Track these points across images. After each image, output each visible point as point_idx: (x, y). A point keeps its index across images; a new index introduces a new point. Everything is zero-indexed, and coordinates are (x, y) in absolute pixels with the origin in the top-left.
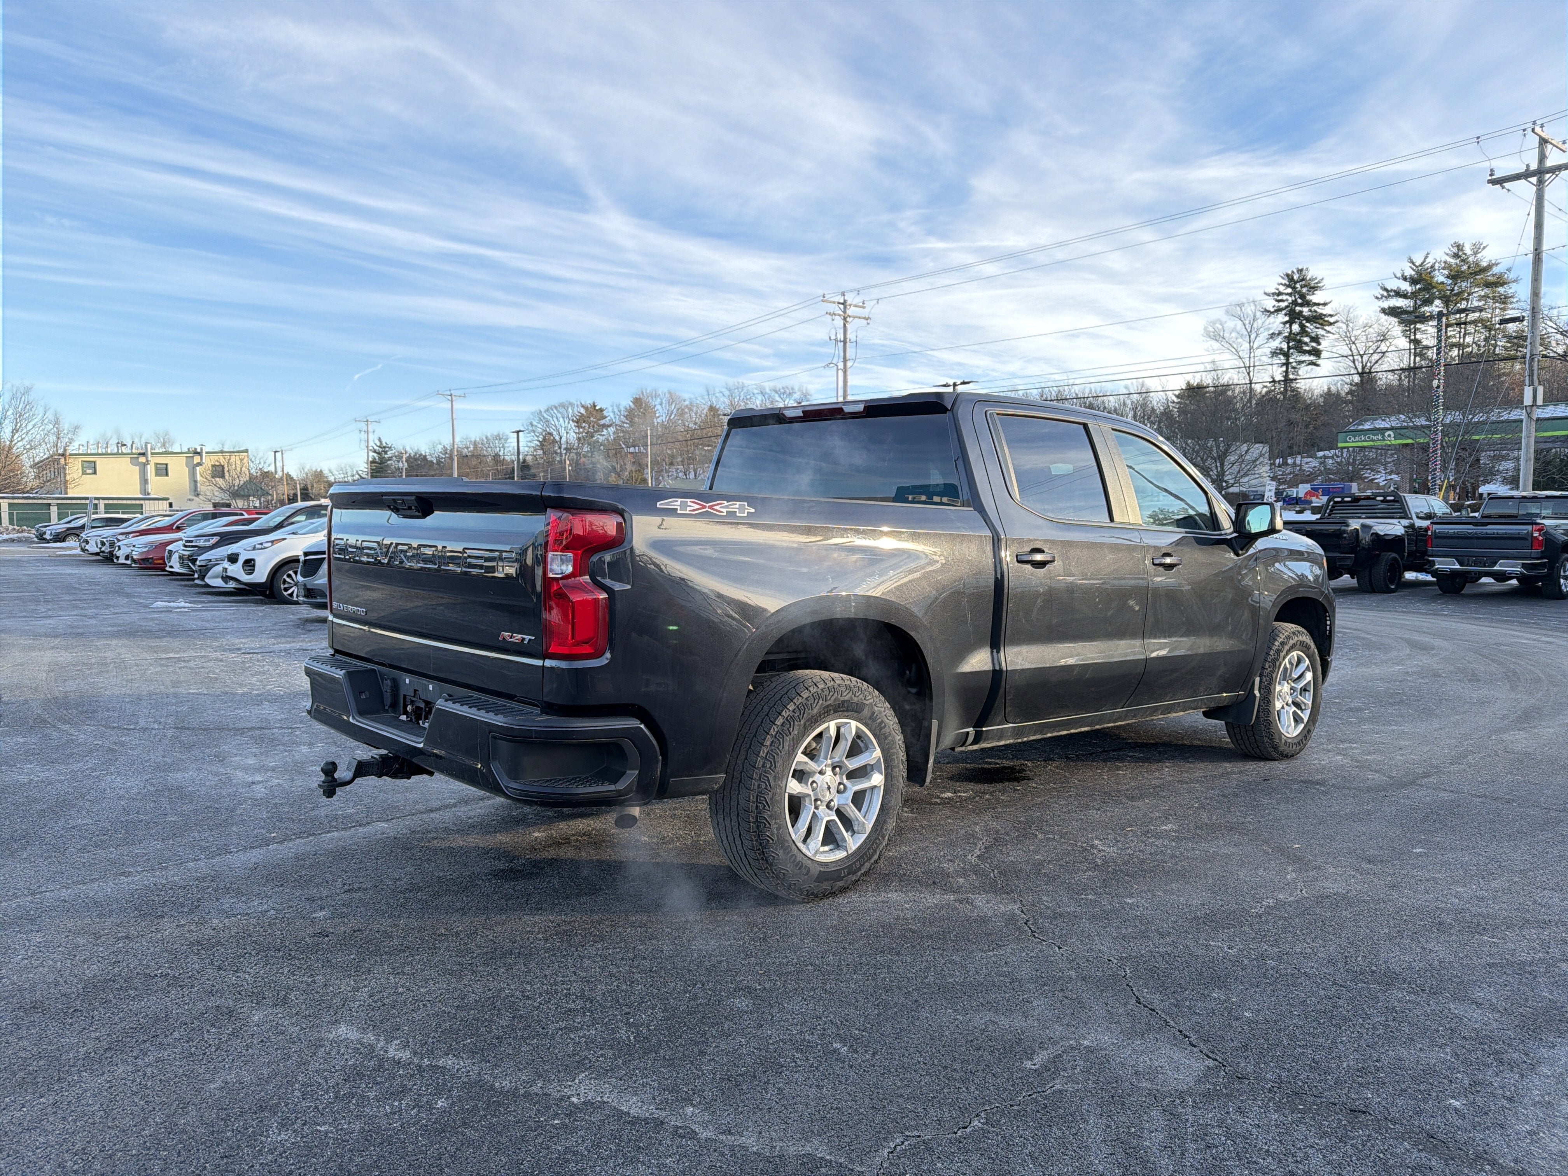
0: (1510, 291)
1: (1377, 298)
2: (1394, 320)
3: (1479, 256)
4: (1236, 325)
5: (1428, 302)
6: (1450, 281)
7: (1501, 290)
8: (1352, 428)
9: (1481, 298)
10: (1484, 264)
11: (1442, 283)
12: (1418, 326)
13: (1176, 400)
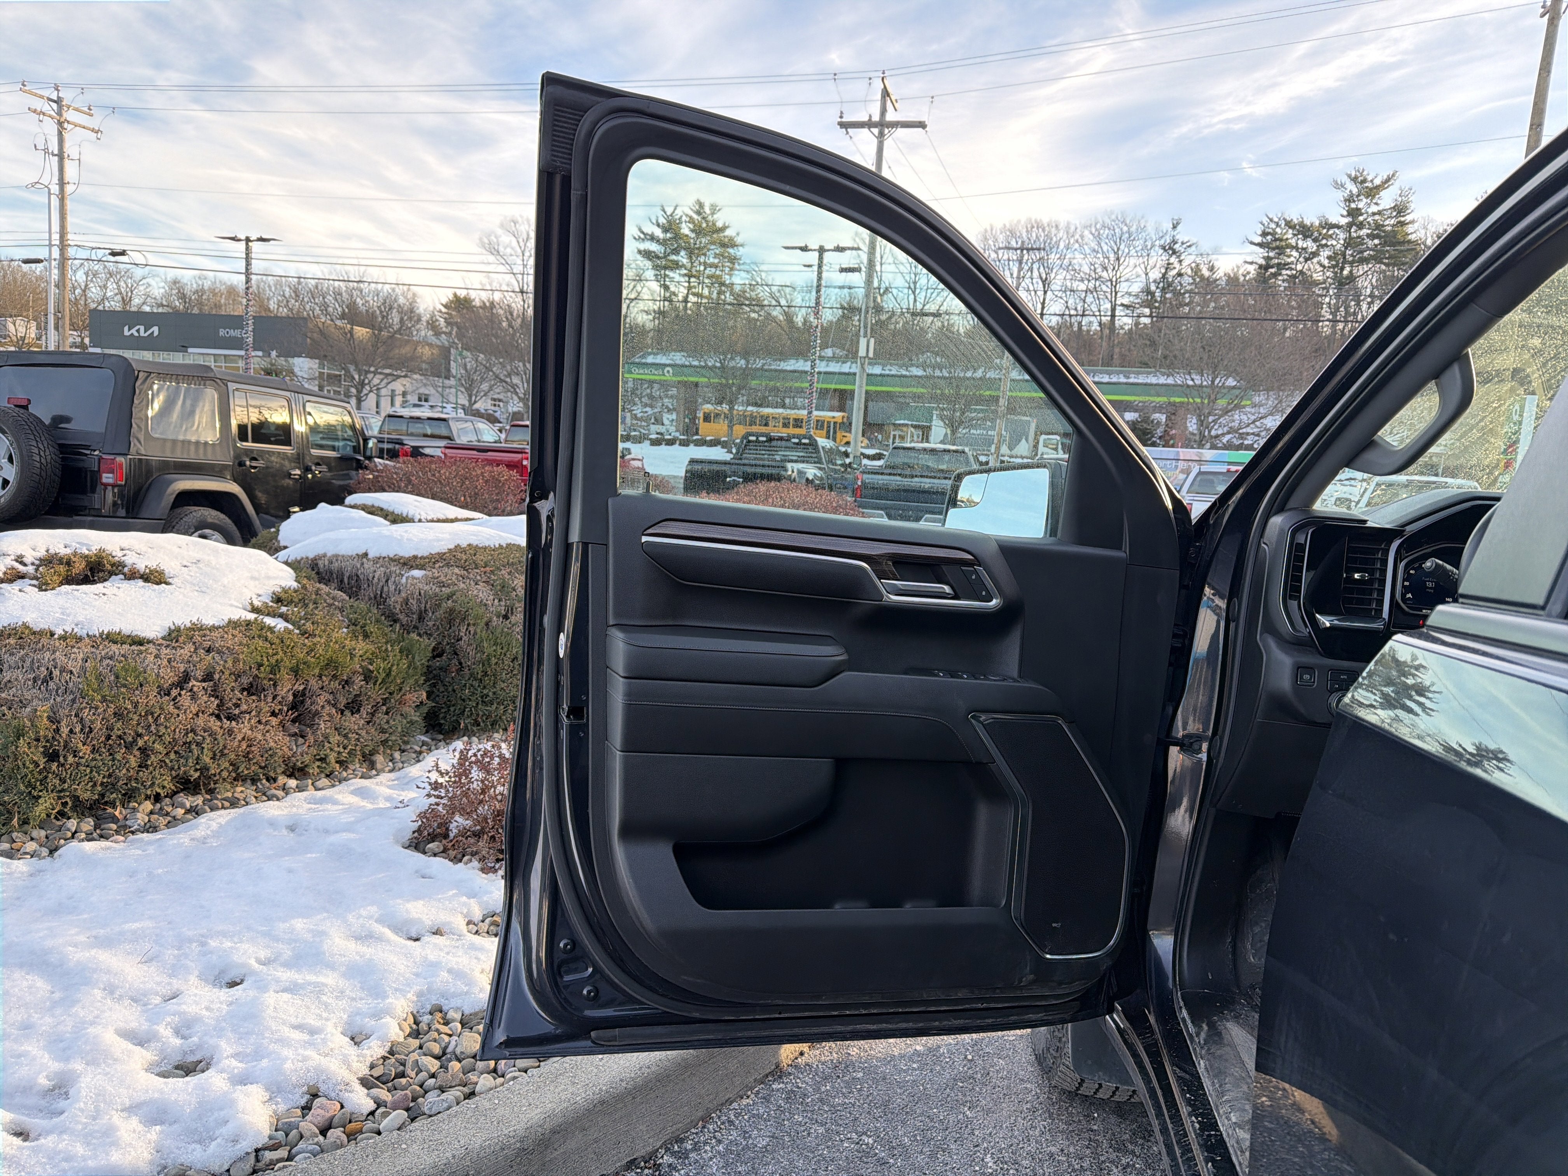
0: (738, 254)
1: (635, 238)
2: (648, 264)
3: (715, 216)
4: (511, 241)
5: (676, 252)
6: (693, 235)
7: (731, 251)
8: (637, 360)
9: (716, 256)
10: (719, 224)
11: (687, 236)
12: (667, 272)
13: (444, 310)
